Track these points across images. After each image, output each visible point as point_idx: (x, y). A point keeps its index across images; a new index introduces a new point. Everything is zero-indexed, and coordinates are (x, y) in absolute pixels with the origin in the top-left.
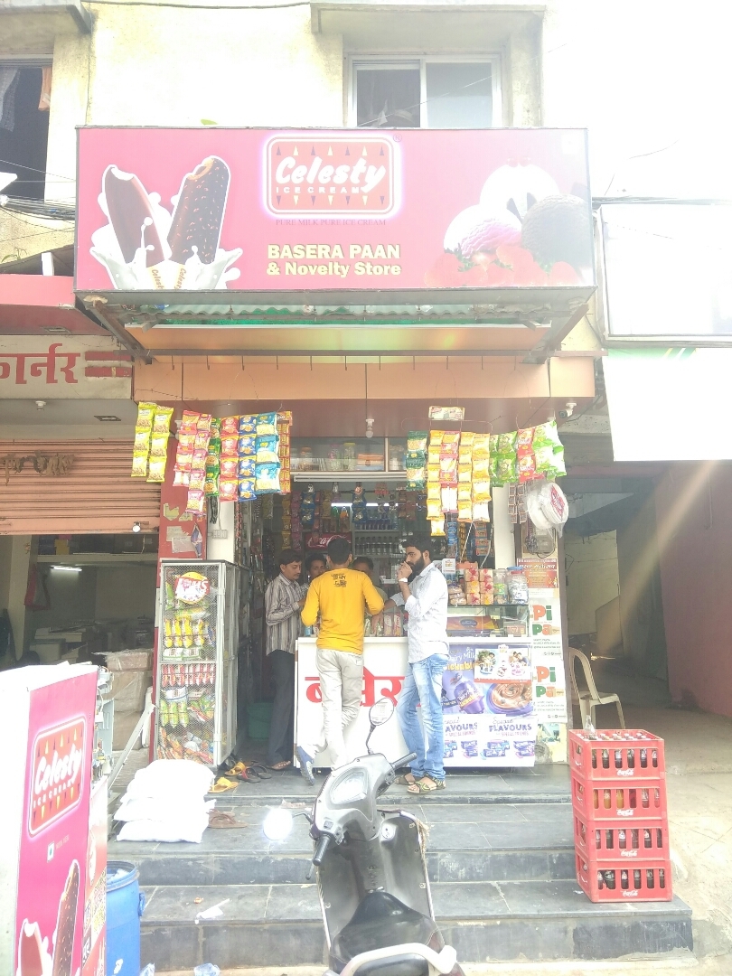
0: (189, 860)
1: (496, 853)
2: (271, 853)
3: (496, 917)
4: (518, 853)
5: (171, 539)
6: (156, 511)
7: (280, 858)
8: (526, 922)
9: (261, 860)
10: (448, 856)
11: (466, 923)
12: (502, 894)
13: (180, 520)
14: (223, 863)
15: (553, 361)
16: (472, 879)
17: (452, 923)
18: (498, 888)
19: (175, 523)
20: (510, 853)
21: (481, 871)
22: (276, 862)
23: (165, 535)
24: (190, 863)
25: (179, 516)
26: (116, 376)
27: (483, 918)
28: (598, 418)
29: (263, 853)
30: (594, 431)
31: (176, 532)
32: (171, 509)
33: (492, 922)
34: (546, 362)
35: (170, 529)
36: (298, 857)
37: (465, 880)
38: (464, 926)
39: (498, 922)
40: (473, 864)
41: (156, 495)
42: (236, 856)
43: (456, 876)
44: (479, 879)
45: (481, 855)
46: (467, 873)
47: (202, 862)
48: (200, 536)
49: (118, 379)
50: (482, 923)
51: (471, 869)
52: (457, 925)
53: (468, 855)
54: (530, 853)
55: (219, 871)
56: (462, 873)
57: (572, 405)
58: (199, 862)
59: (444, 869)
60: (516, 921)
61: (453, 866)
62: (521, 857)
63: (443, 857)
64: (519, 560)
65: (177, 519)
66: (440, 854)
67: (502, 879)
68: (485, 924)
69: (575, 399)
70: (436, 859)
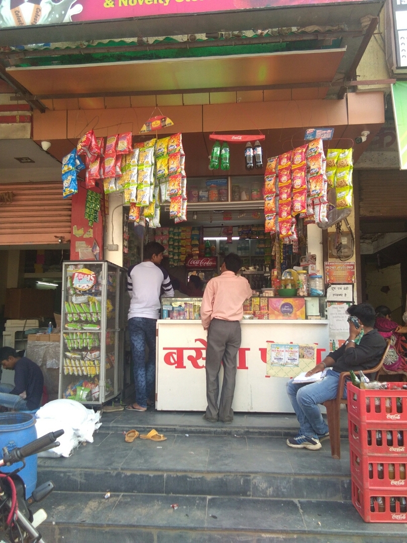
0: (61, 472)
1: (297, 477)
2: (122, 469)
3: (294, 532)
4: (316, 478)
5: (79, 250)
6: (68, 229)
7: (129, 473)
8: (318, 537)
9: (114, 474)
10: (259, 477)
11: (268, 535)
12: (301, 511)
13: (84, 237)
14: (87, 475)
15: (351, 96)
16: (278, 496)
17: (257, 534)
18: (299, 505)
19: (81, 239)
20: (309, 478)
21: (285, 490)
22: (126, 476)
23: (74, 248)
24: (62, 475)
25: (84, 234)
26: (20, 122)
27: (282, 532)
28: (388, 154)
29: (116, 469)
30: (384, 165)
31: (83, 245)
32: (78, 230)
33: (291, 536)
34: (345, 98)
35: (78, 243)
36: (143, 473)
37: (273, 496)
38: (267, 538)
39: (295, 536)
40: (279, 484)
41: (68, 218)
42: (96, 470)
43: (265, 493)
44: (284, 496)
45: (285, 478)
46: (274, 491)
47: (71, 474)
48: (98, 248)
49: (22, 124)
50: (282, 537)
51: (277, 488)
52: (261, 536)
53: (274, 477)
54: (325, 478)
55: (83, 481)
56: (270, 491)
57: (366, 133)
58: (68, 474)
59: (256, 487)
60: (310, 536)
61: (264, 485)
62: (318, 481)
63: (254, 478)
64: (326, 263)
65: (82, 236)
66: (252, 476)
67: (303, 497)
68: (284, 537)
69: (369, 127)
70: (250, 480)
